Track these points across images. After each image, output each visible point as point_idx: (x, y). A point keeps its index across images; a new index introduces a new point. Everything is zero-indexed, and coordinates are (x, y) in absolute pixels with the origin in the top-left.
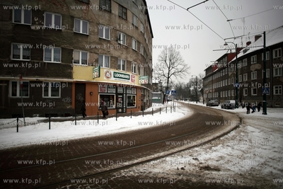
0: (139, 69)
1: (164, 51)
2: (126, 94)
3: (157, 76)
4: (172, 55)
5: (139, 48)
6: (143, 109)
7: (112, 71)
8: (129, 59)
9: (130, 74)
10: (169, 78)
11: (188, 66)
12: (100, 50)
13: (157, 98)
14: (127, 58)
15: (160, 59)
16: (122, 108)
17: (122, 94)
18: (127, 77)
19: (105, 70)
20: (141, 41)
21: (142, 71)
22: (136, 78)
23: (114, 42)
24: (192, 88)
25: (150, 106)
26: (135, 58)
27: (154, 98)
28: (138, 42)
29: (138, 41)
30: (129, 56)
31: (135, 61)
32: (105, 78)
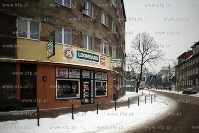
0: (110, 49)
1: (137, 38)
2: (94, 80)
3: (130, 63)
4: (145, 42)
5: (110, 24)
6: (115, 98)
7: (75, 50)
8: (98, 36)
9: (100, 55)
10: (142, 65)
11: (163, 52)
12: (57, 21)
13: (130, 86)
14: (94, 34)
15: (134, 45)
16: (89, 98)
17: (89, 80)
18: (95, 58)
19: (65, 48)
20: (113, 17)
21: (114, 53)
22: (107, 60)
23: (76, 12)
24: (163, 77)
25: (123, 94)
26: (105, 35)
27: (127, 86)
28: (110, 18)
29: (109, 16)
30: (97, 32)
31: (105, 39)
32: (64, 58)
